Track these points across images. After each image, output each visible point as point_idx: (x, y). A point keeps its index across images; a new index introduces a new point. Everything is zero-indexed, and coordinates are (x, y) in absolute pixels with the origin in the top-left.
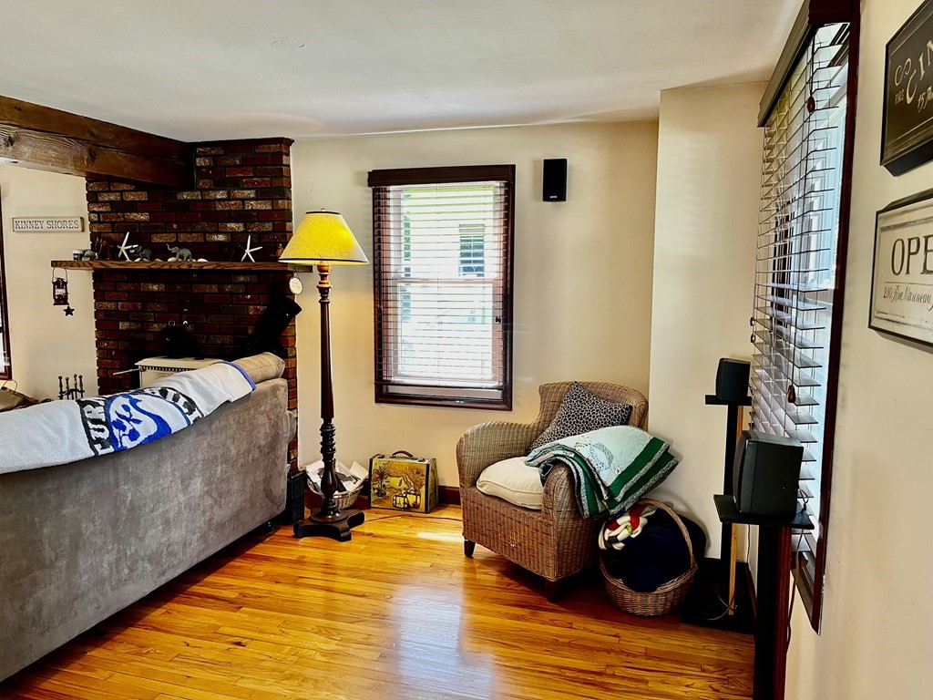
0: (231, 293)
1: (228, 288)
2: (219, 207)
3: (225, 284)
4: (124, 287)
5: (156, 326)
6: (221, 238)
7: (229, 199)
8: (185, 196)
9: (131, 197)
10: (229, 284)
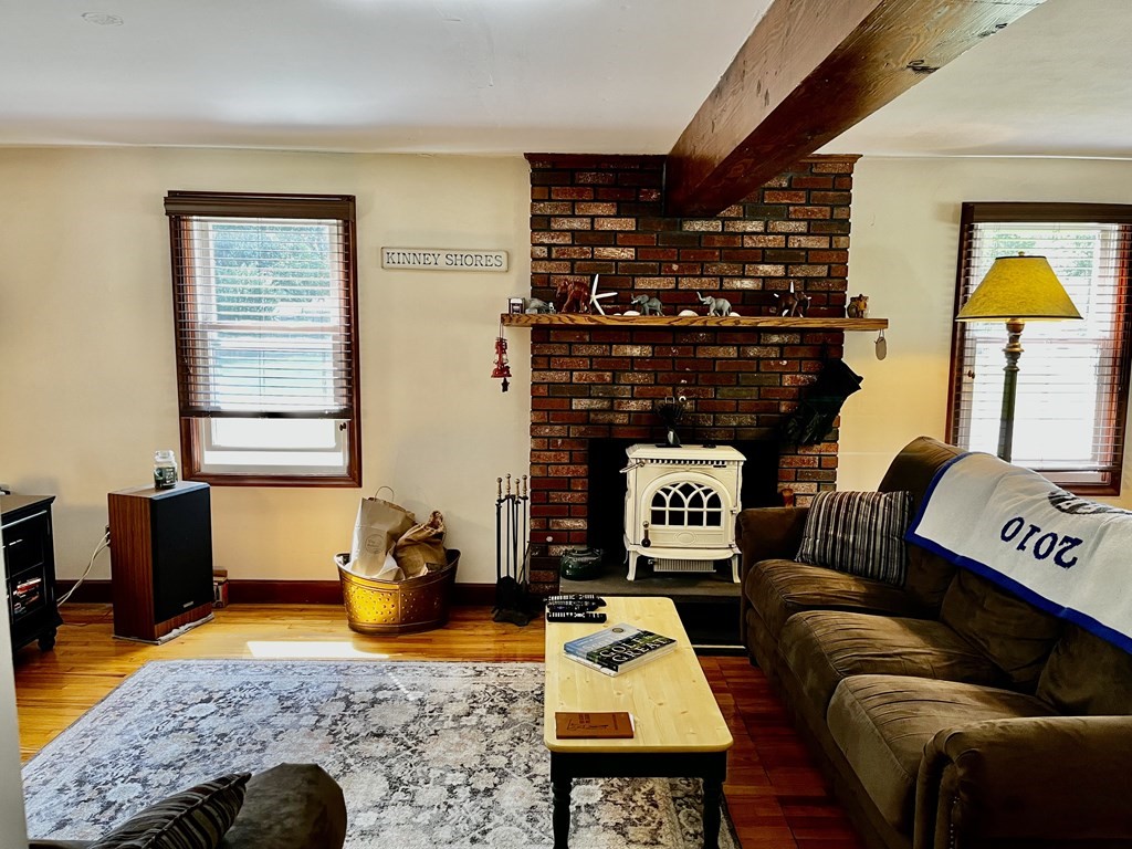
0: (758, 359)
1: (753, 352)
2: (748, 243)
3: (749, 345)
4: (584, 350)
5: (633, 403)
6: (748, 284)
7: (766, 233)
8: (699, 226)
9: (607, 225)
10: (755, 345)
